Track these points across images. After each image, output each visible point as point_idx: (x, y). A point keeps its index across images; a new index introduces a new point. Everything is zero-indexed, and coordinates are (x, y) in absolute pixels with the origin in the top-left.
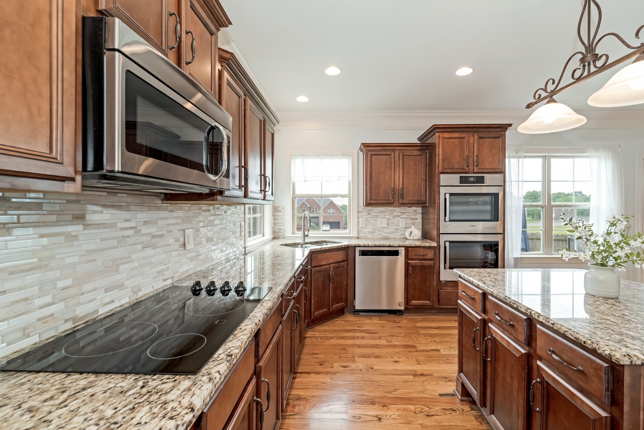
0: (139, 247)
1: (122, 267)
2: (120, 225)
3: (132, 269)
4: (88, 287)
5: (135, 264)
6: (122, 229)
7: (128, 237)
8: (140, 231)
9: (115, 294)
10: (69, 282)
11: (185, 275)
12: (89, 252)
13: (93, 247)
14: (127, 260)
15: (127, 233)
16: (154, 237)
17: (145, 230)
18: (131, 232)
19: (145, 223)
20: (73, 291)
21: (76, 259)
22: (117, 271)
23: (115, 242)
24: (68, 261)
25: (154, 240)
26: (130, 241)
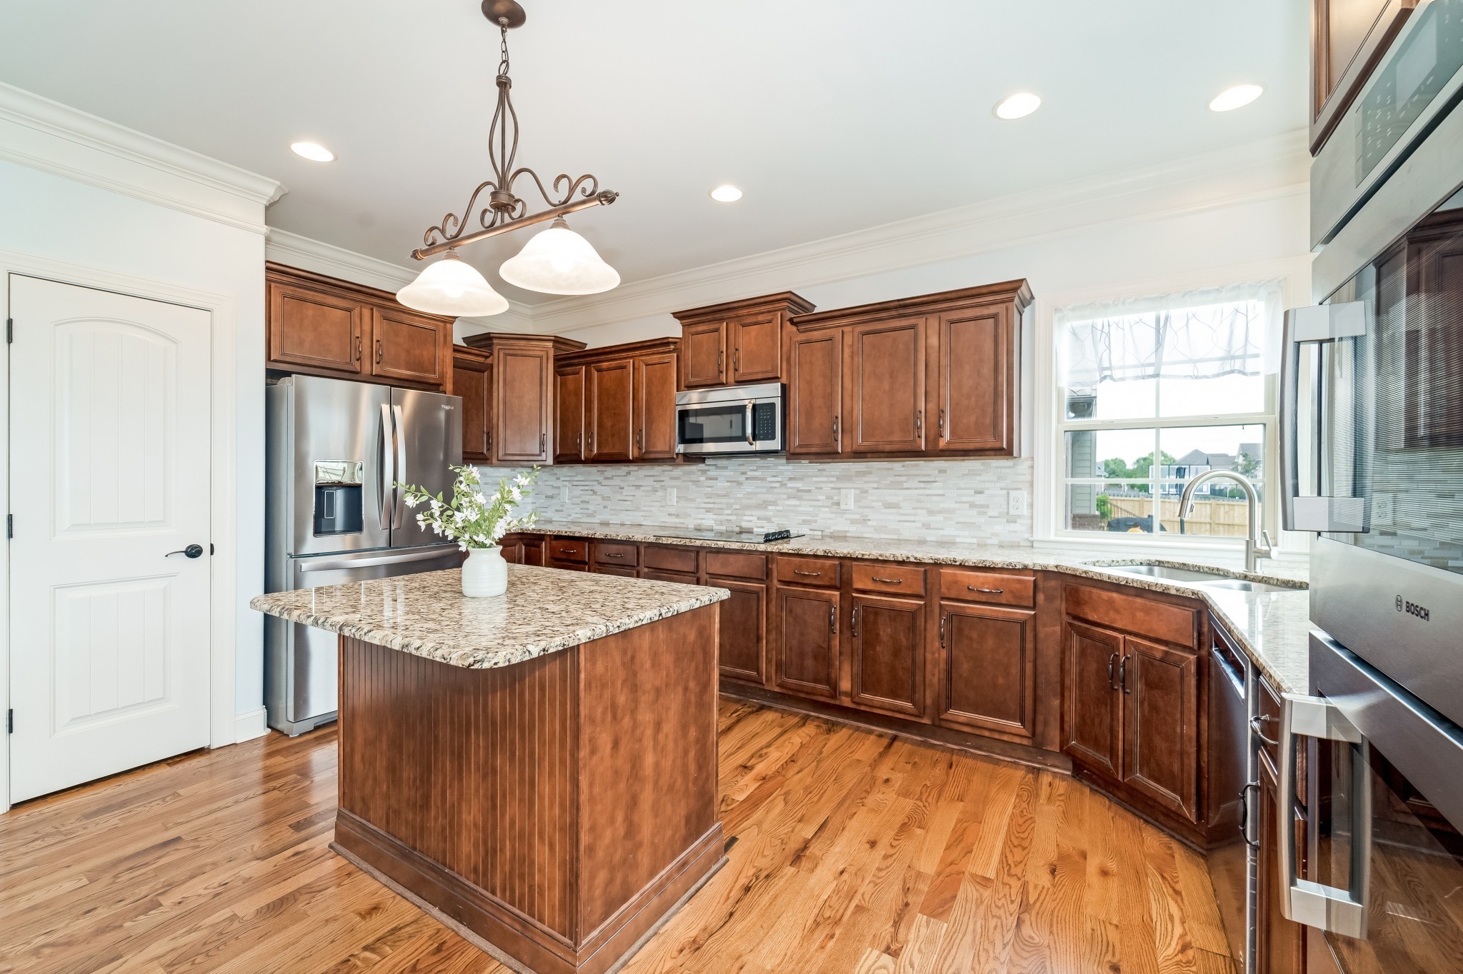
0: (785, 496)
1: (770, 507)
2: (769, 479)
3: (778, 511)
4: (748, 512)
5: (781, 508)
6: (770, 482)
7: (775, 488)
8: (785, 485)
9: (764, 523)
10: (738, 507)
11: (841, 534)
12: (748, 493)
13: (750, 490)
14: (774, 503)
15: (775, 485)
16: (799, 490)
17: (790, 484)
18: (778, 485)
19: (790, 479)
20: (740, 512)
21: (742, 496)
22: (766, 508)
23: (764, 490)
24: (738, 496)
25: (799, 494)
26: (776, 490)
